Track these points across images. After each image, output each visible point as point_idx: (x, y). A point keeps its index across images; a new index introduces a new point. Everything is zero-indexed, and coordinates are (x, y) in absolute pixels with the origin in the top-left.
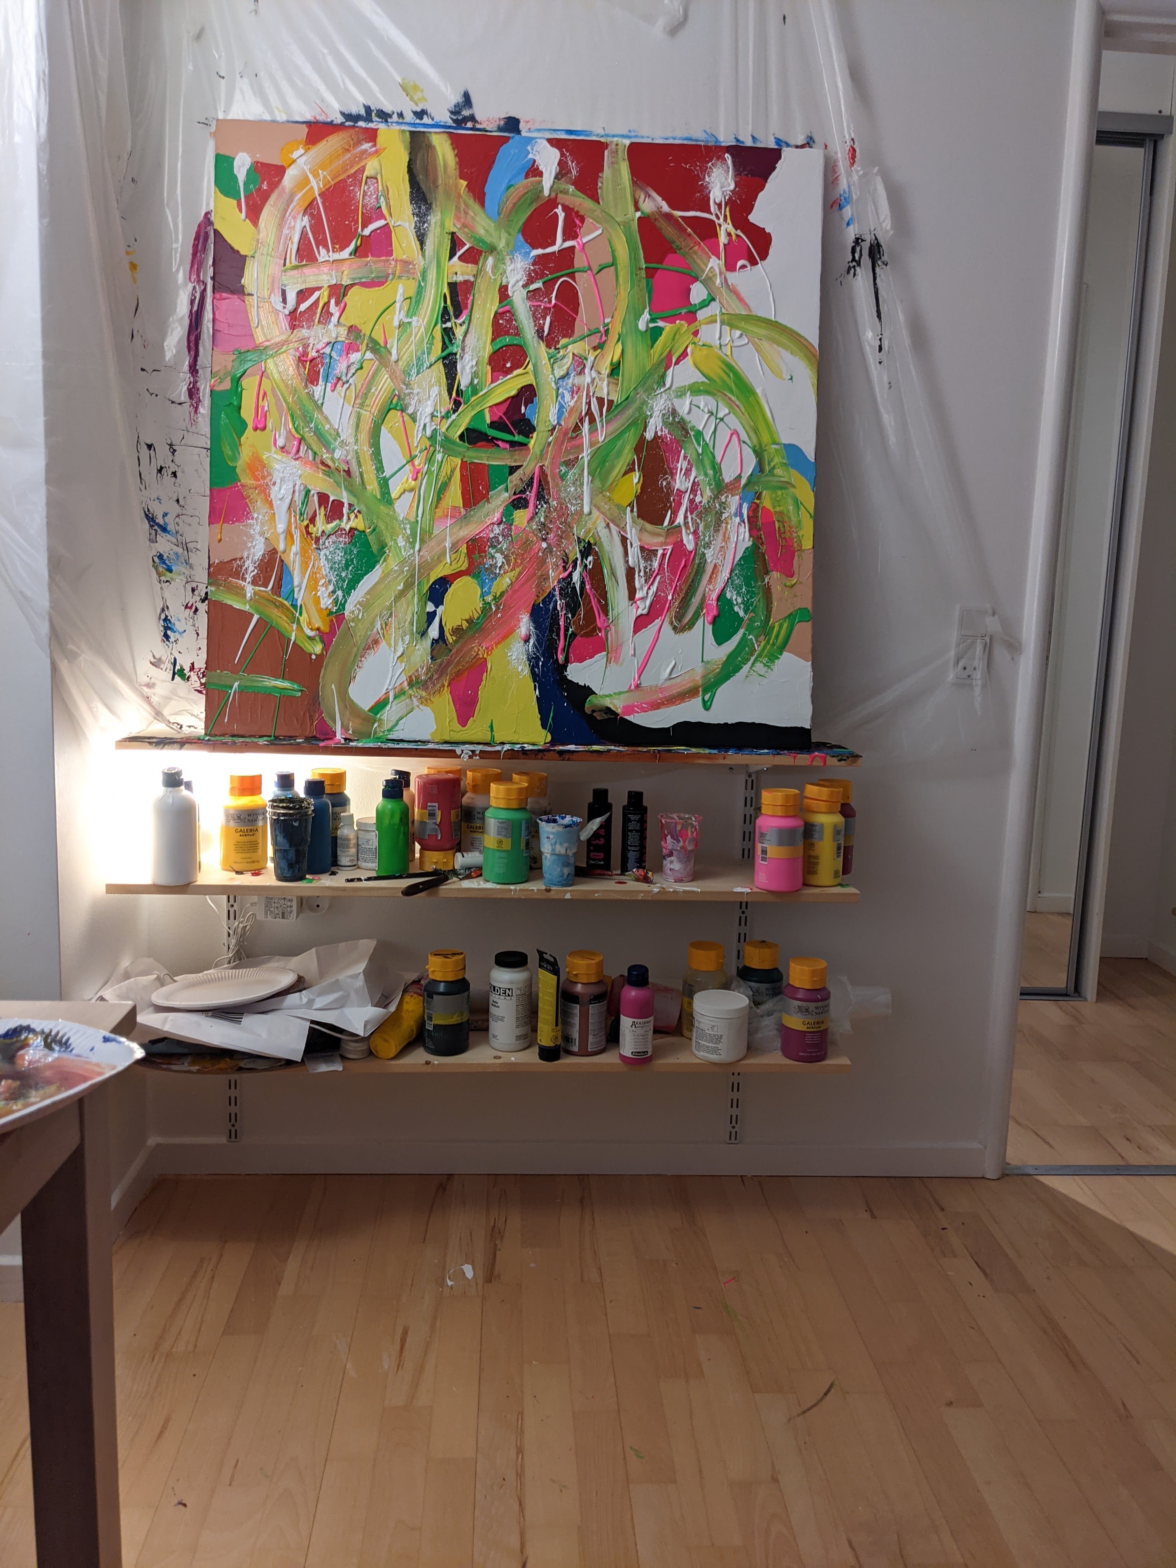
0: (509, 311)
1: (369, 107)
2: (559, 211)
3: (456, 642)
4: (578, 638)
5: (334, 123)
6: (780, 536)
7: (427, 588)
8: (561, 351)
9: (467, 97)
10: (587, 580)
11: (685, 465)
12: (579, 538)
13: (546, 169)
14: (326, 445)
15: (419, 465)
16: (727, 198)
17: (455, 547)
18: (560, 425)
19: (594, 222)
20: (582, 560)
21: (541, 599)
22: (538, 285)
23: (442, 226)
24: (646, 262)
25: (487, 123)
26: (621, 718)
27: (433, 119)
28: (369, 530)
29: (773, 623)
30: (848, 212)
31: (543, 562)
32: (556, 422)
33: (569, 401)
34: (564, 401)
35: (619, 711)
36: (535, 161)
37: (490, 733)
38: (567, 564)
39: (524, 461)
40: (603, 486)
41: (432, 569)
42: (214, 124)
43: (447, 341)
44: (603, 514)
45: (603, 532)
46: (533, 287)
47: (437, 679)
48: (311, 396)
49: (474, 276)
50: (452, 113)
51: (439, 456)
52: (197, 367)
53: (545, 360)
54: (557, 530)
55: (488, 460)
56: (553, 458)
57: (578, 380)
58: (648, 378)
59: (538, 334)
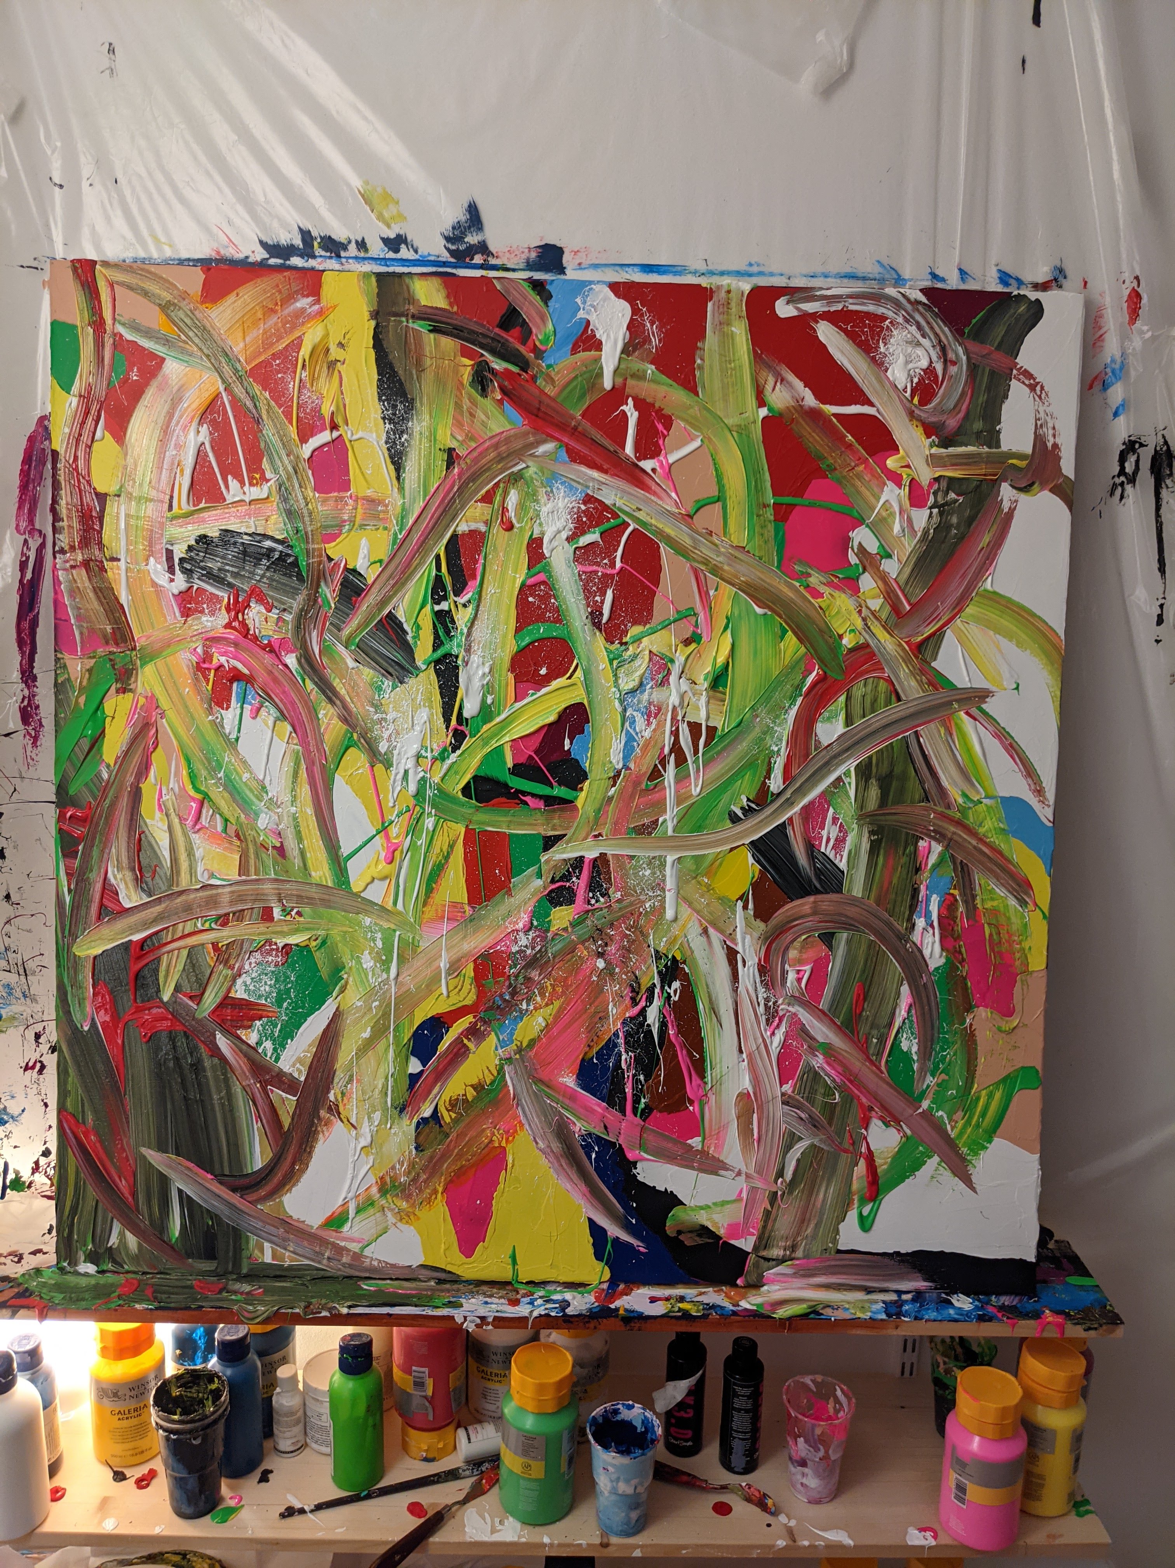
0: (544, 583)
1: (309, 232)
2: (629, 408)
3: (455, 1121)
4: (656, 1114)
5: (250, 260)
6: (992, 950)
7: (410, 1034)
8: (631, 648)
9: (473, 211)
10: (671, 1018)
11: (834, 832)
12: (657, 952)
13: (608, 335)
14: (243, 804)
15: (396, 837)
16: (916, 380)
17: (454, 968)
18: (628, 768)
19: (688, 427)
20: (662, 988)
21: (595, 1050)
22: (592, 537)
23: (432, 437)
24: (775, 494)
25: (507, 255)
26: (725, 1243)
27: (416, 251)
28: (314, 944)
29: (979, 1092)
30: (1117, 393)
31: (597, 991)
32: (620, 766)
33: (643, 730)
34: (634, 729)
35: (722, 1232)
36: (588, 323)
37: (510, 1267)
38: (638, 993)
39: (568, 828)
40: (698, 868)
41: (417, 1005)
42: (47, 267)
43: (441, 632)
44: (698, 912)
45: (697, 943)
46: (584, 540)
47: (425, 1181)
48: (218, 726)
49: (486, 523)
50: (448, 239)
51: (429, 823)
52: (35, 671)
53: (603, 664)
54: (622, 940)
55: (508, 827)
56: (616, 824)
57: (657, 696)
58: (775, 689)
59: (593, 619)
